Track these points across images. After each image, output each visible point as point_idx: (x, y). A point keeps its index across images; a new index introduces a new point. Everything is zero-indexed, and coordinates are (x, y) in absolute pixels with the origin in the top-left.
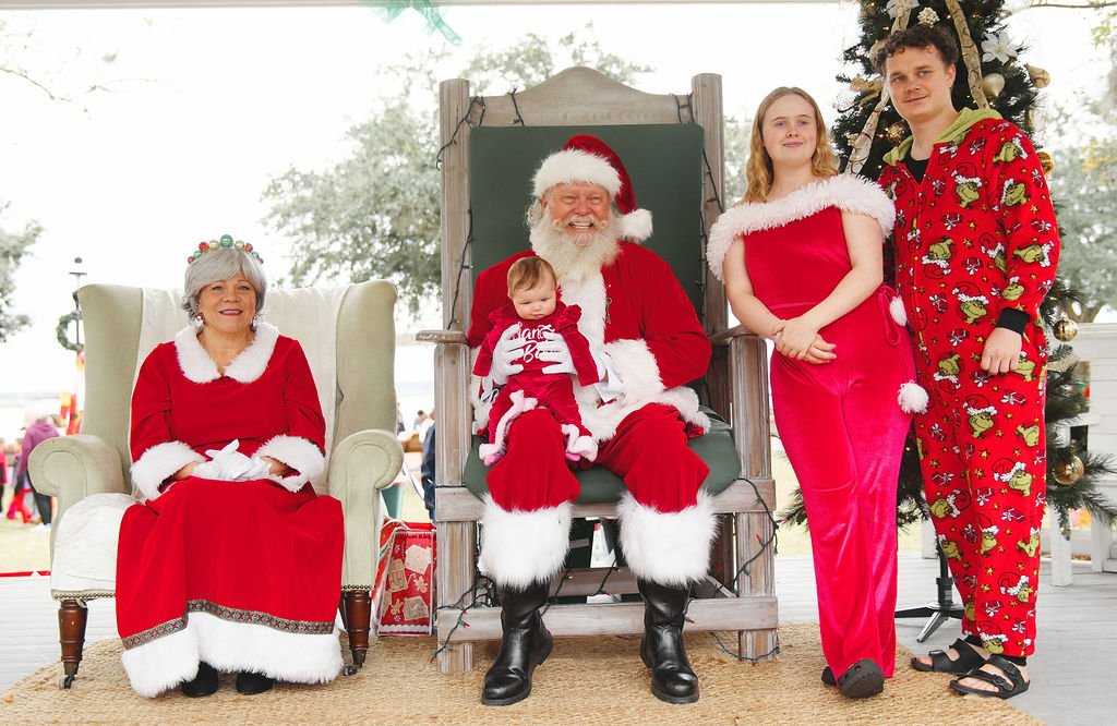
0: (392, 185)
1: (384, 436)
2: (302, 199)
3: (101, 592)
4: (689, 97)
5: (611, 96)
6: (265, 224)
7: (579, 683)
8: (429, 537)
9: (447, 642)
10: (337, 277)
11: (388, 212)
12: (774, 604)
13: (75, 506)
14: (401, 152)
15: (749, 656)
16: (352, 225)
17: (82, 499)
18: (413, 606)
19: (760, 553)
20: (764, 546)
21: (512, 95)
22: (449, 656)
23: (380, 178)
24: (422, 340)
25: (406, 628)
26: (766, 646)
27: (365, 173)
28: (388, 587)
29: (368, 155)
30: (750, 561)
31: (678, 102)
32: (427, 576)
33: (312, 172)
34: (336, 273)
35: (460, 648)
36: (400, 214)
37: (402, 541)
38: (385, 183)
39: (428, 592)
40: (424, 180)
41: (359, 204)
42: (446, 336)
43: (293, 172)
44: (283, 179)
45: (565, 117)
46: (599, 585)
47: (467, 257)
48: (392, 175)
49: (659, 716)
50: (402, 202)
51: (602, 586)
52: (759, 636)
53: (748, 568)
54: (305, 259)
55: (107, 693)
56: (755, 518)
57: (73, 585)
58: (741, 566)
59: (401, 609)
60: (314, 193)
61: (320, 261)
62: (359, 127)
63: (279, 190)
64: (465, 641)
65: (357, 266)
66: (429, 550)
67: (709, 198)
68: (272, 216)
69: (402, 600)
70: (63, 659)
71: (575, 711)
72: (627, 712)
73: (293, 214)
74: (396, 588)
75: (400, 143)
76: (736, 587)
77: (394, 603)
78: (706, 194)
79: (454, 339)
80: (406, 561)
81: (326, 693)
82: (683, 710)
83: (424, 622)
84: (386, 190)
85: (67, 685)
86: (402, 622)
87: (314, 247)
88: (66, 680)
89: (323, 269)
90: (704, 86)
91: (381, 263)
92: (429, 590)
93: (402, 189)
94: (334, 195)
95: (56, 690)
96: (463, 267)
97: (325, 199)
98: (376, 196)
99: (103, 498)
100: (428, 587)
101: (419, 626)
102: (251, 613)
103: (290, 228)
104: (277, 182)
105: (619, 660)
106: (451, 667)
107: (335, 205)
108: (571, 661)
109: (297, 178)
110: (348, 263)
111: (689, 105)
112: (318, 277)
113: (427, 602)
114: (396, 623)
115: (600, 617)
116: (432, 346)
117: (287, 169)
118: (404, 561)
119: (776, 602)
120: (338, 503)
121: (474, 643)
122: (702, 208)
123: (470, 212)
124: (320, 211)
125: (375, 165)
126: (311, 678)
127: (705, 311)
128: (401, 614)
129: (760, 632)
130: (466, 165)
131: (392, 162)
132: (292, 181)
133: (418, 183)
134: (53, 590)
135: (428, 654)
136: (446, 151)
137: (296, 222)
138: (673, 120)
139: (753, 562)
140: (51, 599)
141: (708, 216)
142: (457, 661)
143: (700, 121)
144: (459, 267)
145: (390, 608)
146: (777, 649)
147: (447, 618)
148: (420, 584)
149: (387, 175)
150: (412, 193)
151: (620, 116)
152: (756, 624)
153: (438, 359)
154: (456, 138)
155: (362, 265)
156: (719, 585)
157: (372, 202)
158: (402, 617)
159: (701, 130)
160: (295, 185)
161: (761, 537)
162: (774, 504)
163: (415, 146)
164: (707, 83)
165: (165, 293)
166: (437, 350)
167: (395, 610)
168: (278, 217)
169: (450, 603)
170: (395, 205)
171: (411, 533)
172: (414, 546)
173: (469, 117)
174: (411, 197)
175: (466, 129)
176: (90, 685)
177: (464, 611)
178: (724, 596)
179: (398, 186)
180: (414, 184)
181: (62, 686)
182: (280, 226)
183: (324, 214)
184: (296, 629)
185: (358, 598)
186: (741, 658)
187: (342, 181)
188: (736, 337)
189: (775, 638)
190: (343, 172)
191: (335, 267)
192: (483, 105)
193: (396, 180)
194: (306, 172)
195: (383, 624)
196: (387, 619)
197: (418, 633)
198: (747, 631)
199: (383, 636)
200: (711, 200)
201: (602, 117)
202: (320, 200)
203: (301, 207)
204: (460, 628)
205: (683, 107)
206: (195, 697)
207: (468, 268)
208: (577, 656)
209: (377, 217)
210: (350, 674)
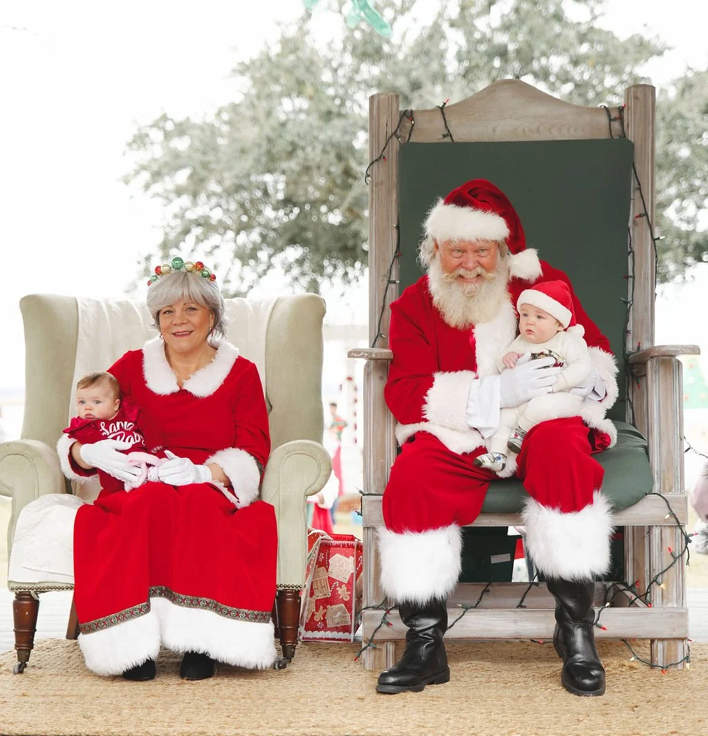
0: (289, 137)
1: (316, 447)
2: (176, 155)
3: (53, 585)
4: (621, 110)
5: (542, 110)
6: (127, 182)
7: (494, 680)
8: (352, 546)
9: (371, 640)
10: (216, 251)
11: (283, 172)
12: (684, 615)
13: (30, 504)
14: (300, 94)
15: (660, 664)
16: (239, 188)
17: (34, 499)
18: (336, 614)
19: (671, 565)
20: (675, 559)
21: (442, 109)
22: (372, 654)
23: (274, 129)
24: (354, 357)
25: (329, 634)
26: (676, 656)
27: (255, 120)
28: (312, 594)
29: (258, 97)
30: (662, 573)
31: (609, 116)
32: (349, 584)
33: (188, 118)
34: (217, 247)
35: (383, 647)
36: (299, 174)
37: (326, 549)
38: (281, 136)
39: (351, 600)
40: (330, 132)
41: (247, 163)
42: (376, 354)
43: (165, 118)
44: (152, 126)
45: (494, 130)
46: (520, 599)
47: (394, 273)
48: (290, 126)
49: (565, 704)
50: (301, 161)
51: (522, 601)
52: (669, 644)
53: (659, 579)
54: (179, 229)
55: (60, 677)
56: (667, 532)
57: (28, 577)
58: (653, 576)
59: (324, 615)
60: (191, 147)
61: (197, 231)
62: (247, 62)
63: (147, 140)
64: (388, 641)
65: (242, 238)
66: (352, 560)
67: (637, 214)
68: (137, 173)
69: (325, 608)
70: (16, 646)
71: (489, 698)
72: (537, 700)
73: (165, 170)
74: (319, 595)
75: (300, 83)
76: (648, 598)
77: (317, 610)
78: (635, 209)
79: (383, 357)
80: (330, 569)
81: (260, 681)
82: (588, 701)
83: (346, 629)
84: (281, 146)
85: (21, 669)
86: (325, 628)
87: (191, 215)
88: (20, 666)
89: (199, 240)
90: (636, 98)
91: (272, 234)
92: (351, 598)
93: (302, 143)
94: (215, 149)
95: (11, 675)
96: (390, 282)
97: (204, 153)
98: (269, 152)
99: (55, 499)
100: (351, 596)
101: (341, 633)
102: (200, 599)
103: (157, 187)
104: (144, 131)
105: (534, 665)
106: (374, 665)
107: (218, 162)
108: (488, 664)
109: (169, 126)
110: (230, 234)
111: (621, 119)
112: (193, 251)
113: (350, 610)
114: (319, 630)
115: (515, 622)
116: (361, 363)
117: (158, 115)
118: (327, 570)
119: (687, 613)
120: (271, 508)
121: (396, 642)
122: (630, 224)
123: (398, 227)
124: (199, 169)
125: (269, 114)
126: (249, 663)
127: (630, 327)
128: (324, 621)
129: (672, 642)
130: (395, 180)
131: (288, 106)
132: (164, 129)
133: (322, 136)
134: (10, 582)
135: (351, 655)
136: (375, 165)
137: (169, 183)
138: (603, 135)
139: (665, 574)
140: (7, 589)
141: (636, 234)
142: (380, 658)
143: (631, 136)
144: (386, 282)
145: (313, 615)
146: (687, 659)
147: (372, 618)
148: (343, 592)
149: (283, 125)
150: (314, 149)
151: (549, 130)
152: (666, 634)
153: (367, 374)
154: (385, 153)
155: (248, 236)
156: (634, 597)
157: (264, 159)
158: (325, 624)
159: (631, 146)
160: (168, 136)
161: (673, 550)
162: (685, 518)
163: (319, 88)
164: (640, 95)
165: (98, 303)
166: (367, 366)
167: (318, 617)
168: (145, 176)
169: (374, 603)
170: (293, 165)
171: (335, 542)
172: (337, 555)
173: (398, 133)
174: (314, 154)
175: (395, 144)
176: (40, 672)
177: (388, 611)
178: (637, 606)
179: (296, 139)
180: (316, 138)
181: (16, 670)
182: (147, 187)
183: (203, 173)
184: (237, 616)
185: (289, 597)
186: (652, 665)
187: (225, 128)
188: (652, 357)
189: (686, 648)
190: (225, 116)
191: (215, 239)
192: (413, 119)
193: (294, 131)
194: (179, 118)
195: (307, 629)
196: (311, 626)
197: (340, 640)
198: (660, 639)
199: (307, 641)
200: (640, 216)
201: (531, 131)
202: (199, 157)
203: (174, 162)
204: (384, 627)
205: (615, 119)
206: (142, 680)
207: (394, 282)
208: (494, 660)
209: (268, 178)
210: (280, 668)
